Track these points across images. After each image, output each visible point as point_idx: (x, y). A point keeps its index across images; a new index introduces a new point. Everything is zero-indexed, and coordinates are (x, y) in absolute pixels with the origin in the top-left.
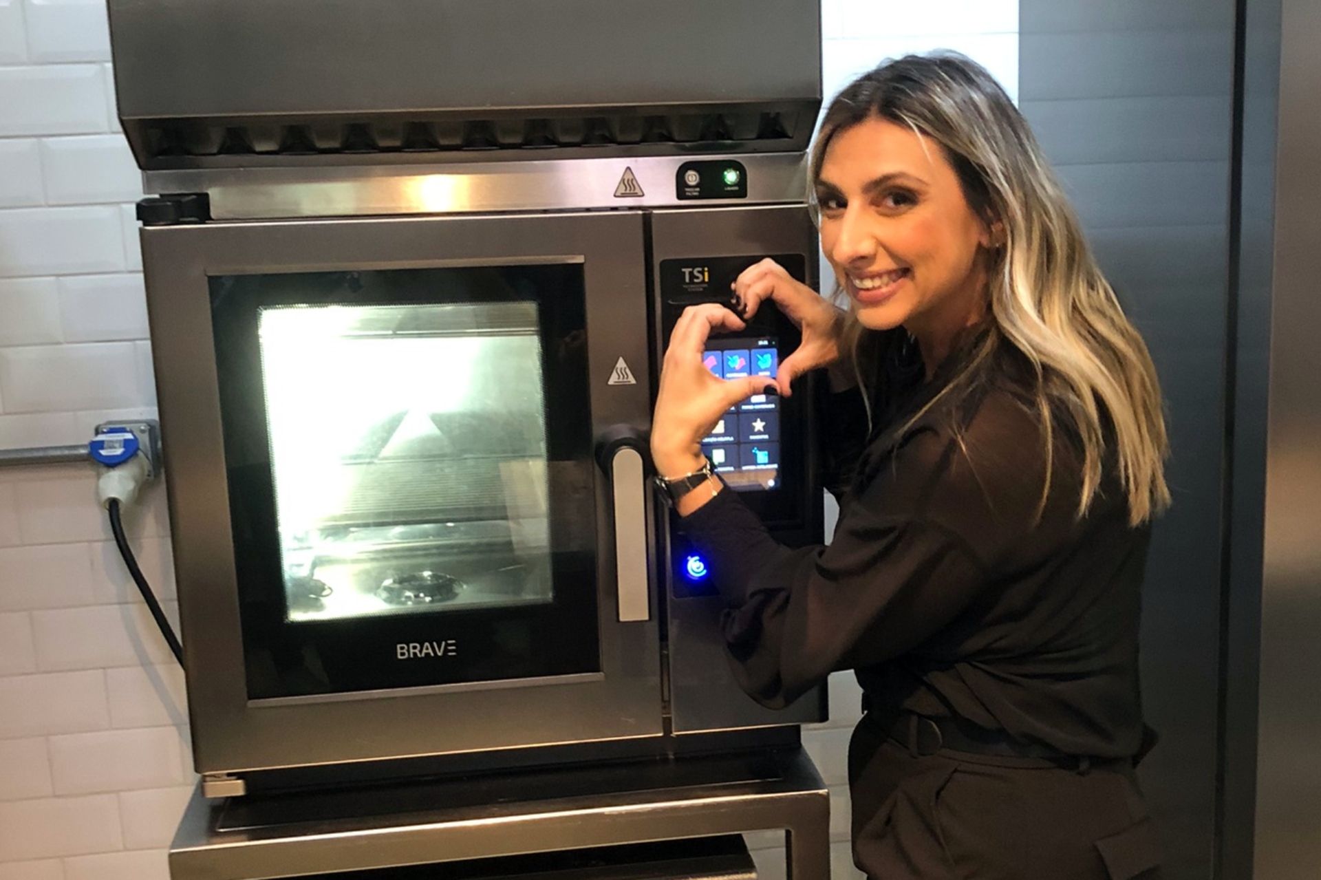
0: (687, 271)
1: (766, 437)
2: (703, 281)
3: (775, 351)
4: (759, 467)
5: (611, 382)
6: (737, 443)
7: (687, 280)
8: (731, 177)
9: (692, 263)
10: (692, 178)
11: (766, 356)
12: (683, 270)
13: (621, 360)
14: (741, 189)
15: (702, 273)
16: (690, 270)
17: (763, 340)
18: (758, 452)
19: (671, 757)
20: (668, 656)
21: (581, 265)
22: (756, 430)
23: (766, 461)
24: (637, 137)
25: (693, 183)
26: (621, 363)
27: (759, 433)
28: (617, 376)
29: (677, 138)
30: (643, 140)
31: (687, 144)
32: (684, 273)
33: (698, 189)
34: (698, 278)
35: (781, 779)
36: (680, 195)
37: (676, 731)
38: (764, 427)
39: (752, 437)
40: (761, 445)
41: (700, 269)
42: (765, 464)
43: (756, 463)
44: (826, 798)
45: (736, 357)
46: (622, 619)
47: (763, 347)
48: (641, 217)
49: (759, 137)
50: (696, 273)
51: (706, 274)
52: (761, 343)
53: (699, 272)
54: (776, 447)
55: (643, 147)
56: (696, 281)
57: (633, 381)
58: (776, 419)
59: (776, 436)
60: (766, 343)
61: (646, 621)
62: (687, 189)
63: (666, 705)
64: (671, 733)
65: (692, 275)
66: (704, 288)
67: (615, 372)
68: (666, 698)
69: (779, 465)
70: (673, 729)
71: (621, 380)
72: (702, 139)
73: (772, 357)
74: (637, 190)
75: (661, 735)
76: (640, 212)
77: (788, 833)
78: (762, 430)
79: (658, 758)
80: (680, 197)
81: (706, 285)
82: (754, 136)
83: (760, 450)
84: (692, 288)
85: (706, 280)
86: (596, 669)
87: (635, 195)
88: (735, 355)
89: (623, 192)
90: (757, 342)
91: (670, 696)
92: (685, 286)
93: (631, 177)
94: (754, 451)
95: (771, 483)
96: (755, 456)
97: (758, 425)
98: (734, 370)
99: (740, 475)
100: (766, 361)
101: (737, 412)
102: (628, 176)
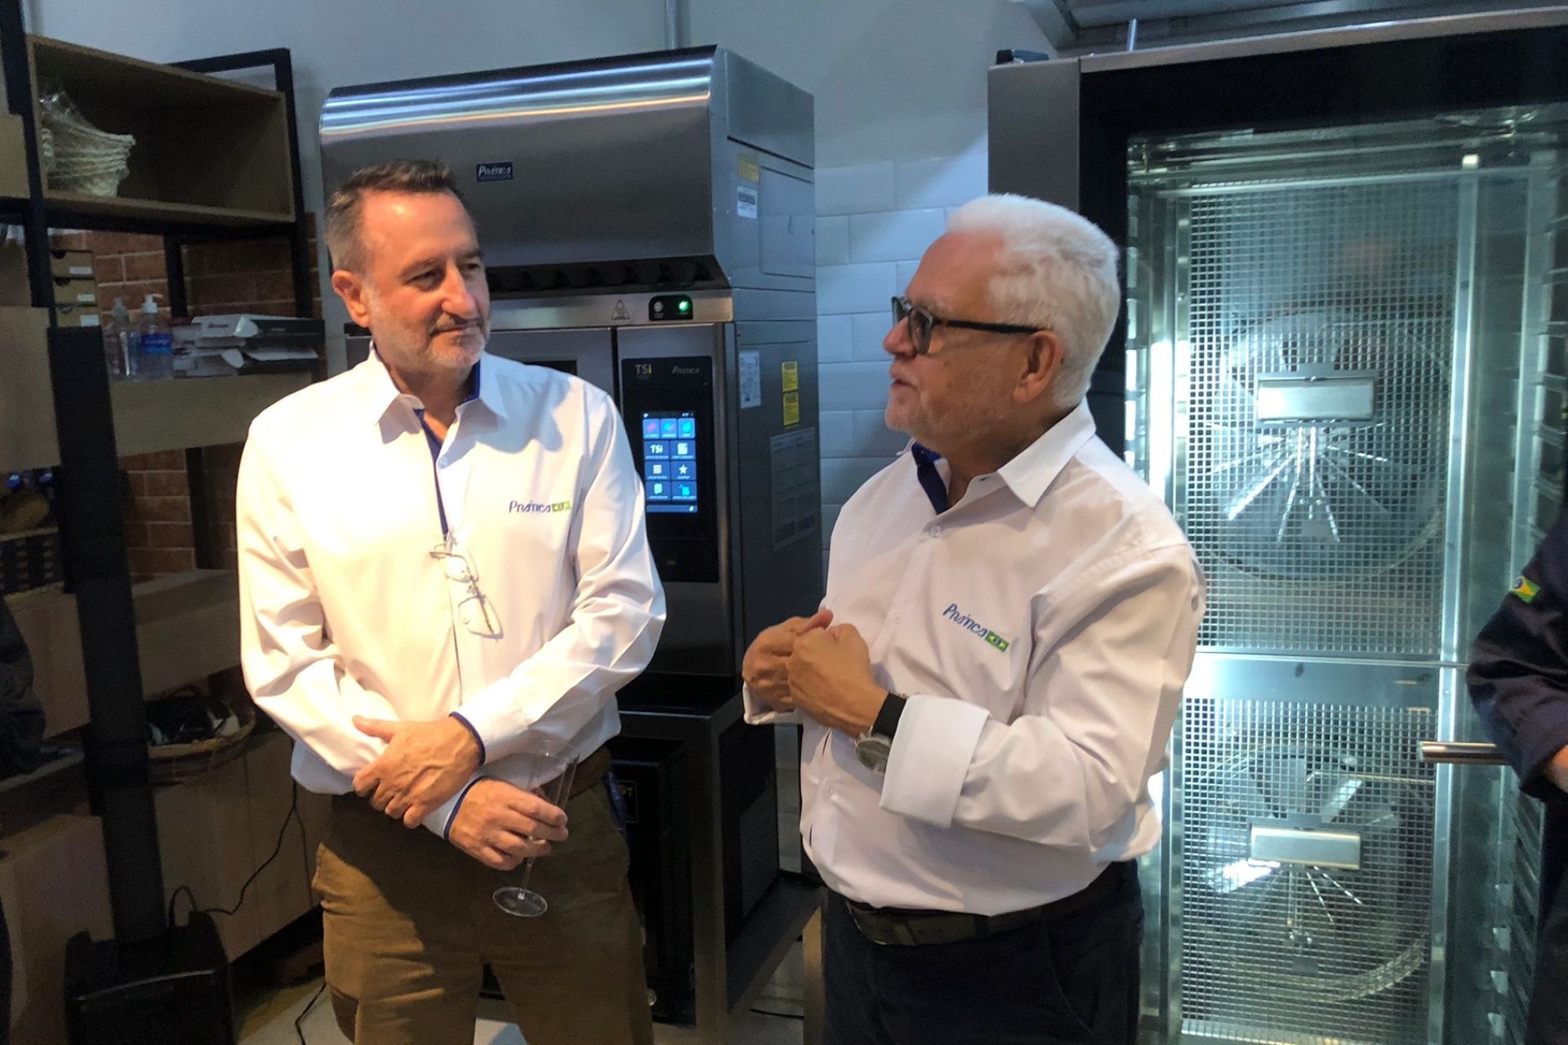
0: (638, 366)
1: (688, 477)
2: (647, 374)
3: (693, 419)
4: (684, 497)
6: (671, 480)
7: (638, 372)
8: (683, 306)
9: (641, 361)
10: (658, 307)
11: (687, 423)
12: (637, 364)
15: (648, 367)
16: (640, 364)
17: (686, 412)
22: (681, 472)
23: (688, 493)
25: (658, 310)
27: (684, 474)
30: (626, 282)
32: (636, 368)
33: (660, 314)
34: (645, 369)
36: (649, 317)
38: (687, 470)
39: (679, 477)
40: (685, 482)
41: (646, 365)
42: (688, 495)
43: (682, 495)
45: (669, 424)
47: (686, 416)
50: (643, 366)
51: (651, 369)
52: (684, 414)
54: (695, 483)
56: (643, 371)
58: (694, 465)
60: (688, 414)
62: (654, 314)
65: (641, 366)
66: (649, 378)
69: (697, 496)
73: (692, 424)
74: (625, 315)
78: (685, 472)
81: (649, 376)
82: (692, 279)
83: (684, 486)
84: (641, 377)
85: (649, 372)
87: (624, 318)
88: (668, 422)
89: (616, 315)
90: (682, 414)
92: (637, 376)
93: (623, 306)
94: (680, 486)
95: (692, 509)
96: (681, 490)
97: (683, 469)
98: (667, 432)
99: (671, 502)
100: (688, 427)
101: (670, 460)
102: (620, 306)
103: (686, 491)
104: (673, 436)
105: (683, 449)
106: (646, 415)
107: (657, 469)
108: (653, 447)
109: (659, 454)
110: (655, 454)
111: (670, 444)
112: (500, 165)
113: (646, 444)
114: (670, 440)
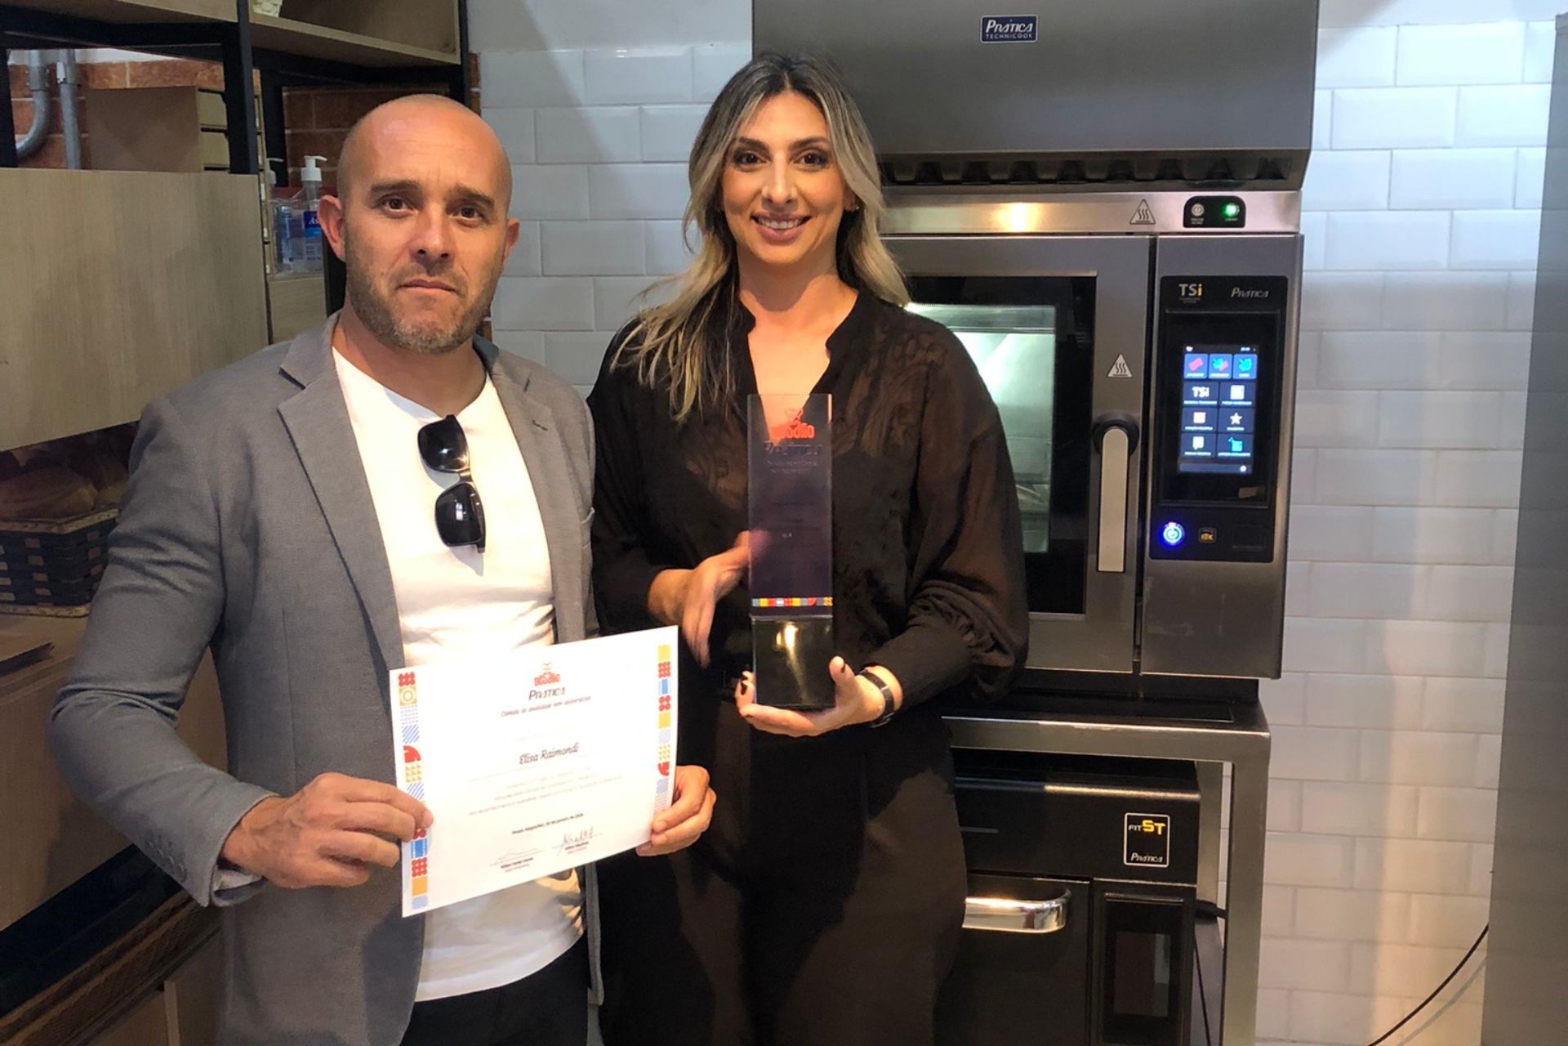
0: (1183, 286)
1: (1242, 429)
2: (1197, 295)
3: (1255, 356)
4: (1233, 454)
5: (1110, 375)
6: (1217, 433)
7: (1183, 294)
8: (1231, 210)
9: (1189, 280)
10: (1198, 210)
11: (1246, 360)
12: (1180, 285)
13: (1121, 356)
14: (1240, 221)
15: (1197, 288)
16: (1186, 285)
17: (1246, 347)
18: (1233, 441)
19: (1142, 696)
20: (1142, 607)
21: (1095, 278)
22: (1233, 423)
23: (1240, 449)
24: (1152, 175)
25: (1198, 214)
26: (1121, 360)
27: (1236, 425)
28: (1116, 370)
29: (1186, 177)
30: (1158, 178)
31: (1197, 183)
32: (1181, 288)
33: (1202, 220)
34: (1192, 292)
35: (1232, 722)
36: (1187, 224)
37: (1144, 671)
38: (1241, 420)
39: (1229, 429)
40: (1237, 436)
41: (1195, 285)
42: (1239, 452)
43: (1231, 451)
44: (1267, 741)
45: (1220, 360)
46: (1100, 569)
47: (1245, 352)
48: (1148, 243)
49: (1258, 178)
50: (1191, 288)
51: (1200, 290)
52: (1243, 349)
53: (1193, 287)
54: (1251, 438)
55: (1157, 183)
56: (1190, 294)
57: (1130, 375)
58: (1251, 414)
59: (1252, 429)
60: (1248, 349)
61: (1120, 573)
62: (1193, 219)
63: (1137, 648)
64: (1139, 672)
65: (1187, 289)
66: (1198, 301)
67: (1114, 366)
68: (1138, 643)
69: (1251, 454)
70: (1142, 669)
71: (1119, 373)
72: (1207, 178)
73: (1253, 362)
74: (1150, 219)
75: (1131, 672)
76: (1148, 237)
77: (1233, 766)
78: (1238, 422)
79: (1129, 695)
80: (1186, 225)
81: (1199, 299)
82: (1253, 177)
83: (1236, 440)
84: (1186, 300)
85: (1200, 294)
86: (1080, 611)
87: (1148, 223)
88: (1220, 358)
89: (1138, 219)
90: (1240, 349)
91: (1141, 641)
92: (1181, 299)
93: (1145, 208)
94: (1230, 440)
95: (1243, 469)
96: (1230, 444)
97: (1236, 419)
98: (1218, 371)
99: (1215, 460)
100: (1247, 365)
101: (1218, 406)
102: (1143, 207)
103: (1237, 446)
104: (1226, 376)
105: (1237, 393)
106: (1189, 349)
107: (1200, 417)
108: (1196, 390)
109: (1205, 399)
110: (1198, 399)
111: (1220, 388)
112: (1017, 20)
113: (1186, 385)
114: (1220, 381)
